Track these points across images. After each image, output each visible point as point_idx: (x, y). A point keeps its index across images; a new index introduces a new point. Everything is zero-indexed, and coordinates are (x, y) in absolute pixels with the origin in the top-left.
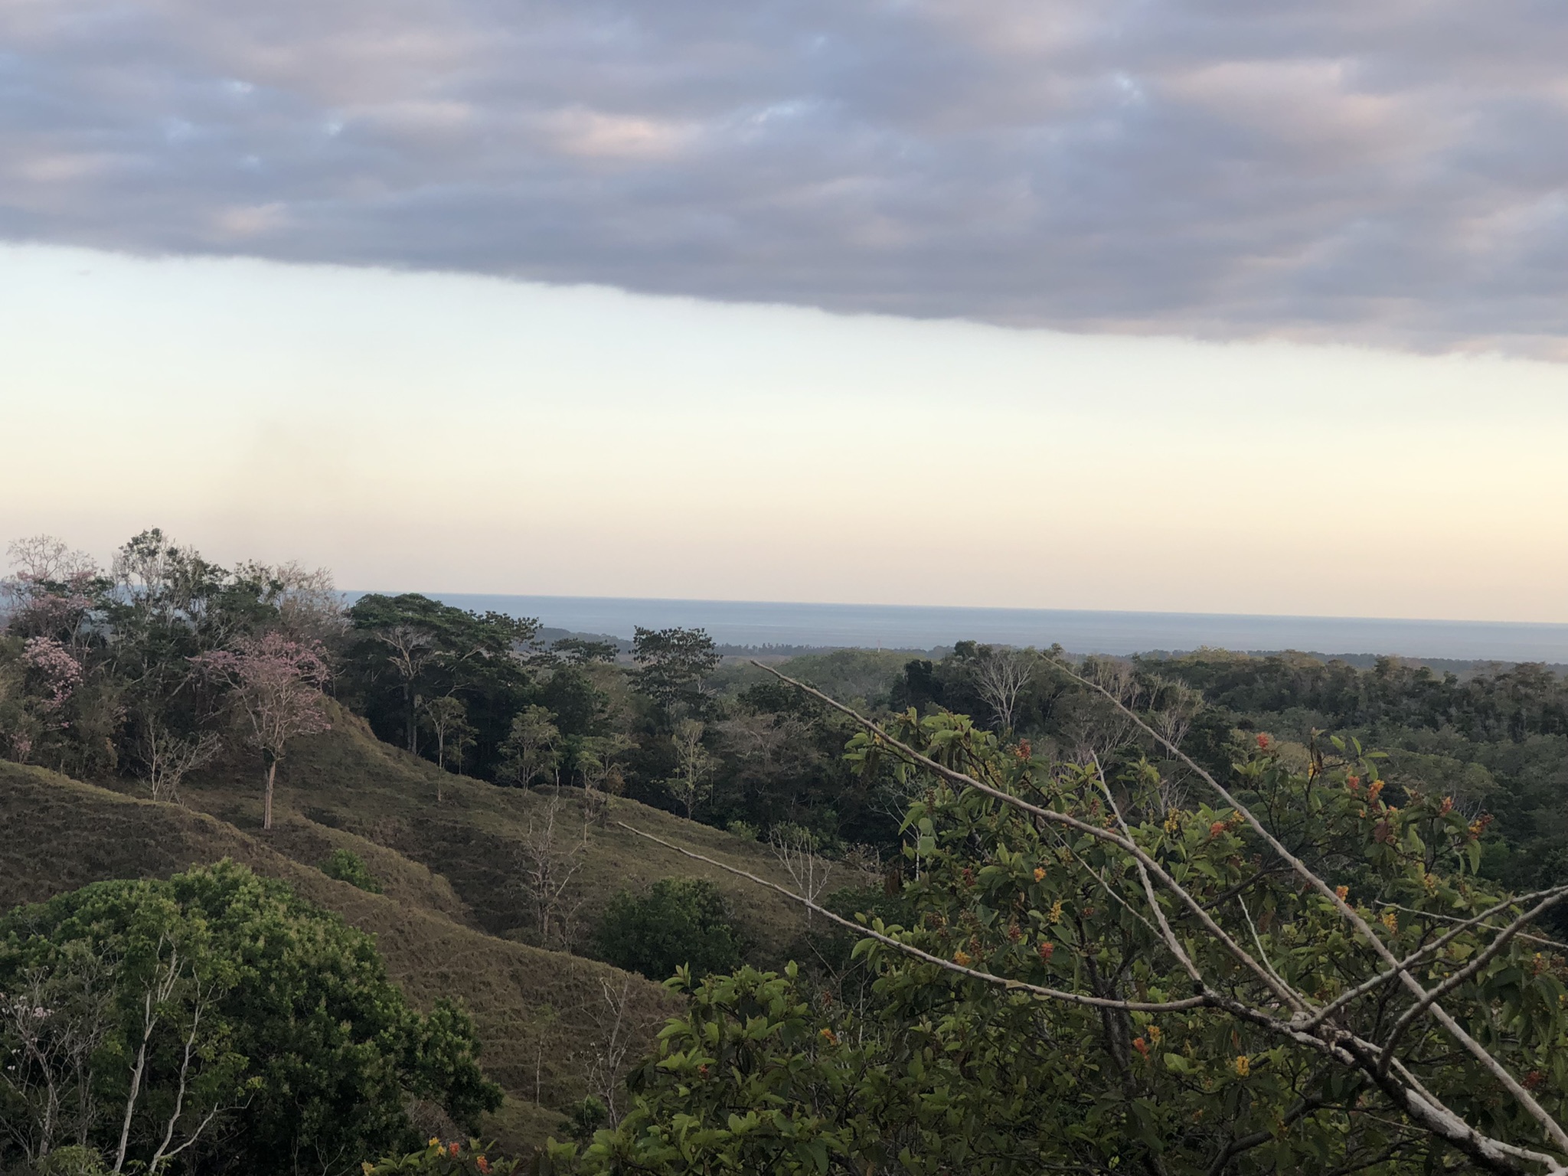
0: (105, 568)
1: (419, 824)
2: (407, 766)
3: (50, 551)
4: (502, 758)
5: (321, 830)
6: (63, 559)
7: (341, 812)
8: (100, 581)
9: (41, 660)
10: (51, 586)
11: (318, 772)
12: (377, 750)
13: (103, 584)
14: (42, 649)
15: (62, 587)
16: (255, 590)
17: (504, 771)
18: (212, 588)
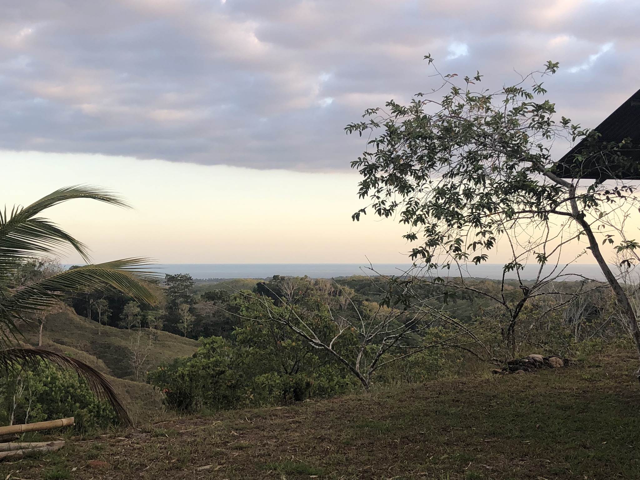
1: (92, 343)
2: (88, 323)
4: (121, 319)
5: (59, 346)
7: (66, 340)
11: (56, 326)
12: (77, 318)
16: (33, 265)
17: (122, 324)
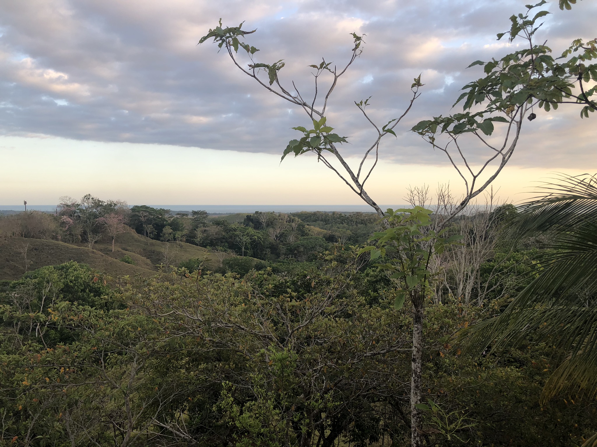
0: (79, 202)
1: (144, 250)
2: (142, 238)
3: (68, 199)
4: (161, 236)
5: (124, 252)
6: (71, 200)
7: (129, 248)
8: (77, 204)
9: (65, 220)
10: (67, 206)
11: (124, 240)
12: (136, 235)
13: (78, 205)
14: (65, 218)
15: (70, 206)
16: (111, 205)
17: (161, 239)
18: (101, 205)
